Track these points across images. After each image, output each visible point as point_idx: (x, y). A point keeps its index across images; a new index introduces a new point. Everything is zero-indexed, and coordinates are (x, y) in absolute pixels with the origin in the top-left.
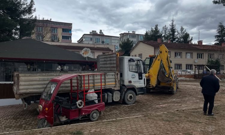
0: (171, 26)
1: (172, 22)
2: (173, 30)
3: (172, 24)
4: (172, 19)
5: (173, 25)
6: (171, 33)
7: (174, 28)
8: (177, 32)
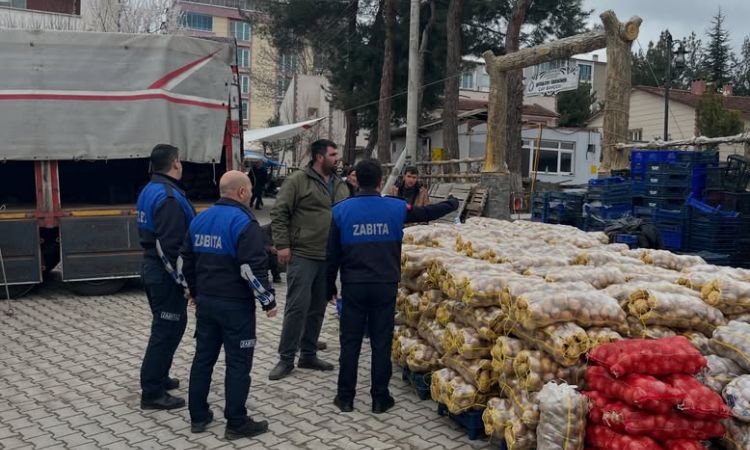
0: (712, 36)
1: (717, 21)
2: (718, 51)
3: (718, 28)
4: (717, 12)
5: (718, 35)
6: (710, 60)
7: (723, 44)
8: (733, 59)
